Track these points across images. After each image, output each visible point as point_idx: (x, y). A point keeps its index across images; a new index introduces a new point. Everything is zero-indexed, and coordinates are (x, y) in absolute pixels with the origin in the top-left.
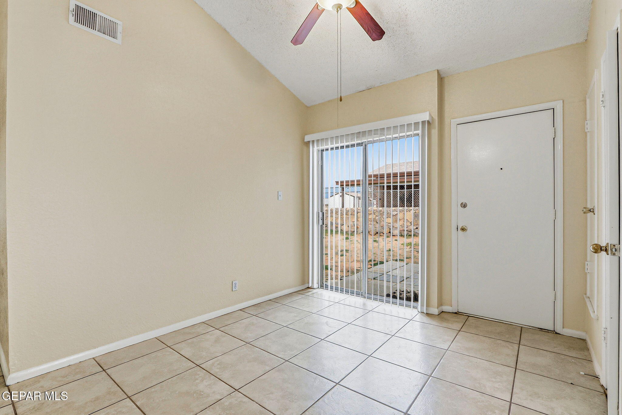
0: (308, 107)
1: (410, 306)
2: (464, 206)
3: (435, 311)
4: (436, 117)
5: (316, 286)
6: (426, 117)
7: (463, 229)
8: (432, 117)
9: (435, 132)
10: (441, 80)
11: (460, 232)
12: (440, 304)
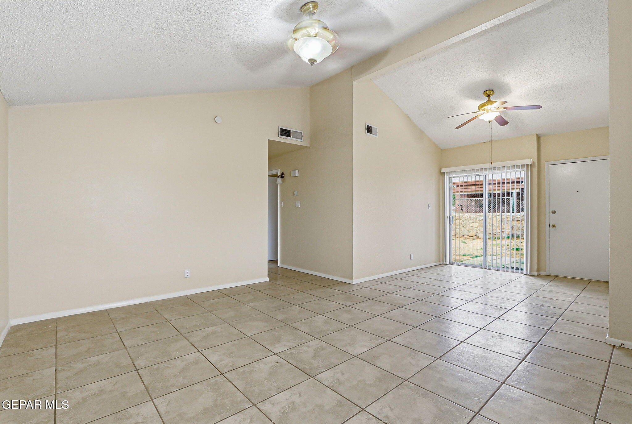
0: (442, 150)
1: (518, 273)
2: (554, 212)
3: (536, 274)
4: (536, 161)
5: (448, 263)
6: (530, 162)
7: (553, 226)
8: (533, 161)
9: (535, 170)
10: (539, 138)
11: (552, 228)
12: (538, 270)
